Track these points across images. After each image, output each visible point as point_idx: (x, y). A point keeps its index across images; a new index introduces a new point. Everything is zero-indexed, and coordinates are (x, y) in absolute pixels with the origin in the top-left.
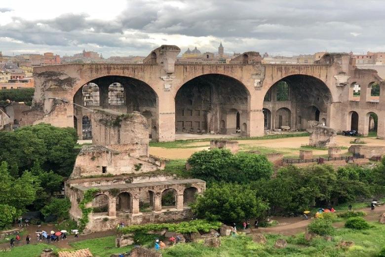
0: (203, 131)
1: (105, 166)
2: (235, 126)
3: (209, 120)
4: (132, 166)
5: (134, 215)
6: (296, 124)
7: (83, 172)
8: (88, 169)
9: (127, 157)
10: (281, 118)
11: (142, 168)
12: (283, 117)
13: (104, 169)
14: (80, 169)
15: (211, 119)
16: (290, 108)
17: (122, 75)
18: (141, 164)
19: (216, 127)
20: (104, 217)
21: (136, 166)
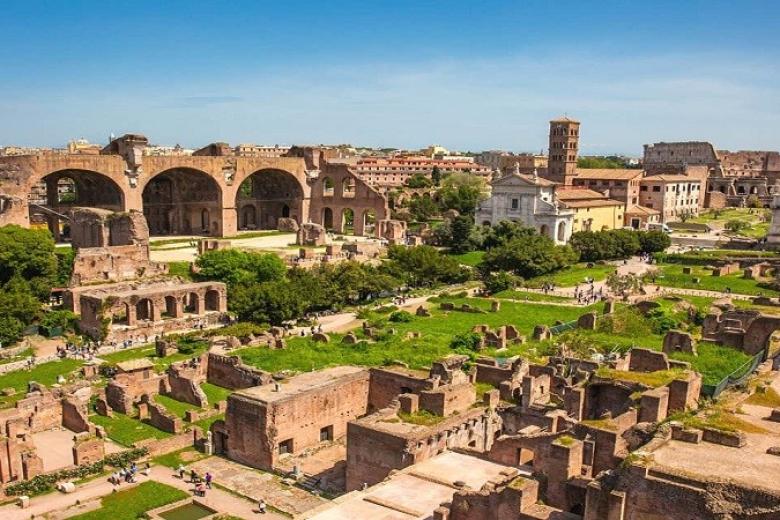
0: (165, 231)
1: (106, 271)
2: (201, 225)
3: (171, 219)
4: (135, 270)
5: (155, 323)
6: (262, 222)
7: (83, 279)
8: (87, 275)
9: (128, 260)
10: (246, 215)
11: (146, 272)
12: (249, 215)
13: (106, 274)
14: (79, 275)
15: (173, 219)
16: (255, 205)
17: (82, 168)
18: (144, 268)
19: (179, 227)
20: (124, 327)
21: (139, 270)
